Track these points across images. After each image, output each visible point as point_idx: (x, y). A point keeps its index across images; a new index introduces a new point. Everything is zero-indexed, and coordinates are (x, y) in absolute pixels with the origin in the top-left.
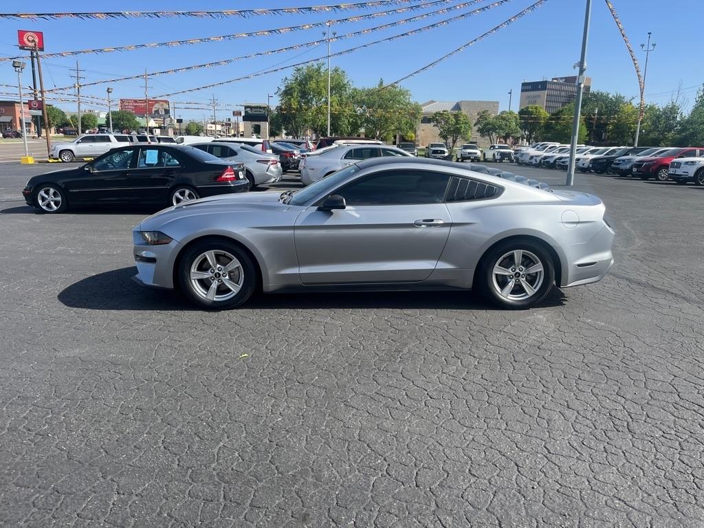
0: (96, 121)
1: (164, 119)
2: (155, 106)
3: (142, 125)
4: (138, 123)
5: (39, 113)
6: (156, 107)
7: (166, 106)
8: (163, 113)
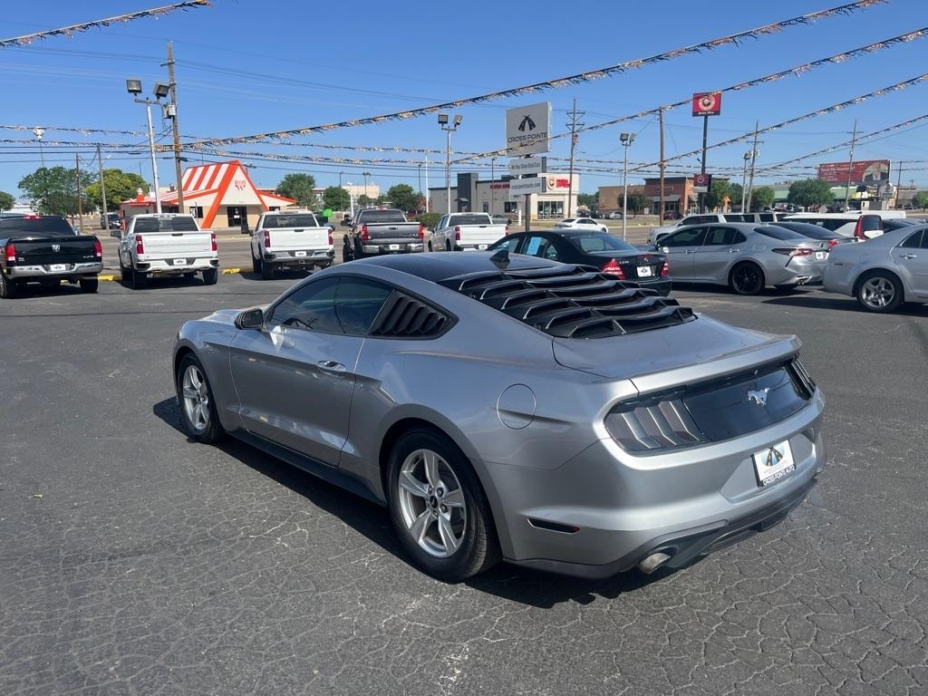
0: (772, 196)
1: (879, 186)
2: (868, 169)
3: (839, 196)
4: (832, 195)
5: (705, 189)
6: (870, 170)
7: (884, 168)
8: (879, 178)
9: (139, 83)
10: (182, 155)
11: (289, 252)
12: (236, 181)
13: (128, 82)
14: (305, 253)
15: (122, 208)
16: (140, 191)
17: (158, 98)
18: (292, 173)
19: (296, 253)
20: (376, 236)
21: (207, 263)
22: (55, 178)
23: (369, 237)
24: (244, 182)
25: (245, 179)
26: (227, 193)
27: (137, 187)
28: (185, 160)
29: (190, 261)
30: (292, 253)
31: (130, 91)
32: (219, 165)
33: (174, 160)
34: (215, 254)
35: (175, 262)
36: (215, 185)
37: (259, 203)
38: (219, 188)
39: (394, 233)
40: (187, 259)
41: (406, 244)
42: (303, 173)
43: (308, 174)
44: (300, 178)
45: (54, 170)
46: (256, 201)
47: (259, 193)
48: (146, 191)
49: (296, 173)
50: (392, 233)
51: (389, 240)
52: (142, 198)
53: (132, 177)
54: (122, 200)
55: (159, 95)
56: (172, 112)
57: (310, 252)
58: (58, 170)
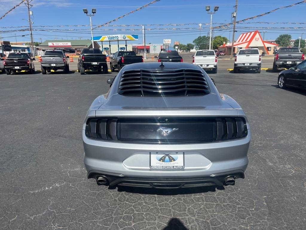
9: (209, 7)
10: (235, 30)
11: (243, 63)
12: (256, 38)
13: (206, 7)
14: (249, 64)
15: (219, 48)
16: (224, 43)
17: (215, 11)
18: (282, 34)
19: (246, 64)
20: (282, 58)
21: (212, 66)
22: (203, 39)
23: (279, 58)
24: (259, 38)
25: (260, 37)
26: (252, 42)
27: (224, 41)
28: (236, 31)
29: (208, 65)
30: (244, 64)
31: (207, 10)
32: (251, 32)
33: (233, 32)
34: (216, 63)
35: (203, 66)
36: (248, 40)
37: (263, 46)
38: (249, 41)
39: (290, 57)
40: (207, 65)
41: (295, 61)
42: (287, 34)
43: (289, 34)
44: (286, 36)
45: (203, 37)
46: (262, 45)
47: (263, 42)
48: (226, 42)
49: (284, 34)
50: (289, 57)
51: (287, 60)
52: (225, 45)
53: (224, 38)
54: (219, 46)
55: (215, 10)
56: (235, 15)
57: (251, 64)
58: (204, 37)
